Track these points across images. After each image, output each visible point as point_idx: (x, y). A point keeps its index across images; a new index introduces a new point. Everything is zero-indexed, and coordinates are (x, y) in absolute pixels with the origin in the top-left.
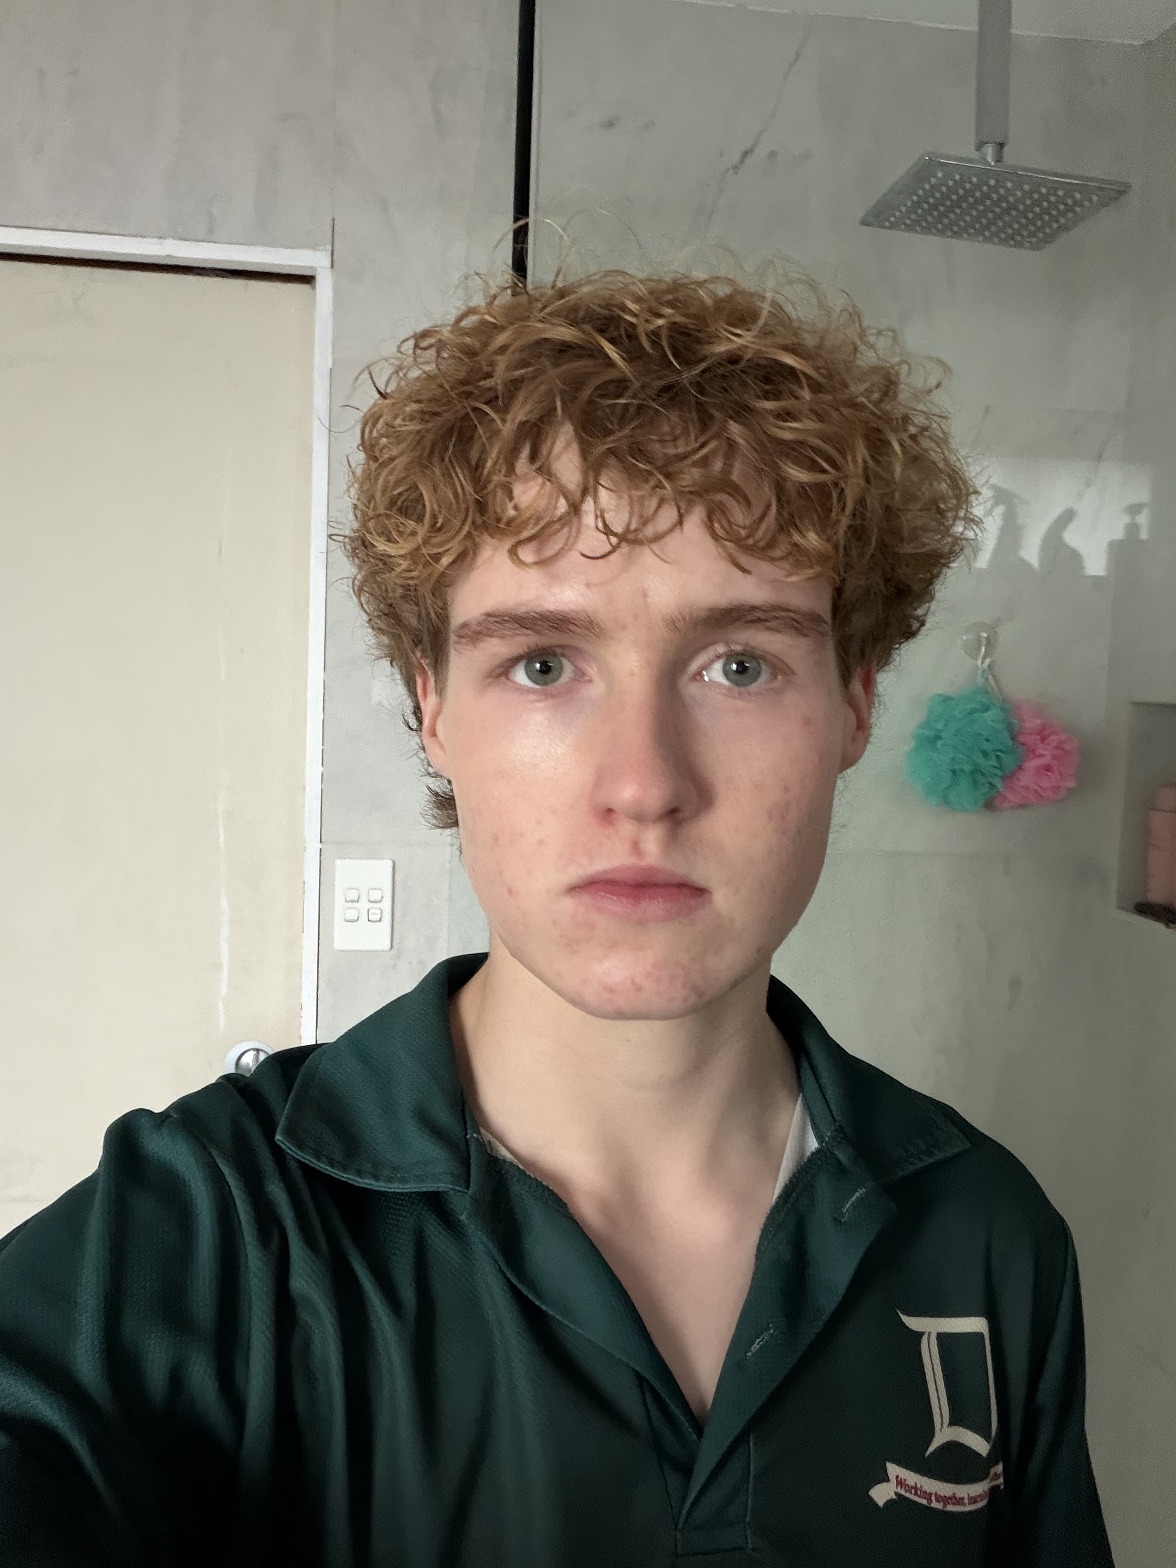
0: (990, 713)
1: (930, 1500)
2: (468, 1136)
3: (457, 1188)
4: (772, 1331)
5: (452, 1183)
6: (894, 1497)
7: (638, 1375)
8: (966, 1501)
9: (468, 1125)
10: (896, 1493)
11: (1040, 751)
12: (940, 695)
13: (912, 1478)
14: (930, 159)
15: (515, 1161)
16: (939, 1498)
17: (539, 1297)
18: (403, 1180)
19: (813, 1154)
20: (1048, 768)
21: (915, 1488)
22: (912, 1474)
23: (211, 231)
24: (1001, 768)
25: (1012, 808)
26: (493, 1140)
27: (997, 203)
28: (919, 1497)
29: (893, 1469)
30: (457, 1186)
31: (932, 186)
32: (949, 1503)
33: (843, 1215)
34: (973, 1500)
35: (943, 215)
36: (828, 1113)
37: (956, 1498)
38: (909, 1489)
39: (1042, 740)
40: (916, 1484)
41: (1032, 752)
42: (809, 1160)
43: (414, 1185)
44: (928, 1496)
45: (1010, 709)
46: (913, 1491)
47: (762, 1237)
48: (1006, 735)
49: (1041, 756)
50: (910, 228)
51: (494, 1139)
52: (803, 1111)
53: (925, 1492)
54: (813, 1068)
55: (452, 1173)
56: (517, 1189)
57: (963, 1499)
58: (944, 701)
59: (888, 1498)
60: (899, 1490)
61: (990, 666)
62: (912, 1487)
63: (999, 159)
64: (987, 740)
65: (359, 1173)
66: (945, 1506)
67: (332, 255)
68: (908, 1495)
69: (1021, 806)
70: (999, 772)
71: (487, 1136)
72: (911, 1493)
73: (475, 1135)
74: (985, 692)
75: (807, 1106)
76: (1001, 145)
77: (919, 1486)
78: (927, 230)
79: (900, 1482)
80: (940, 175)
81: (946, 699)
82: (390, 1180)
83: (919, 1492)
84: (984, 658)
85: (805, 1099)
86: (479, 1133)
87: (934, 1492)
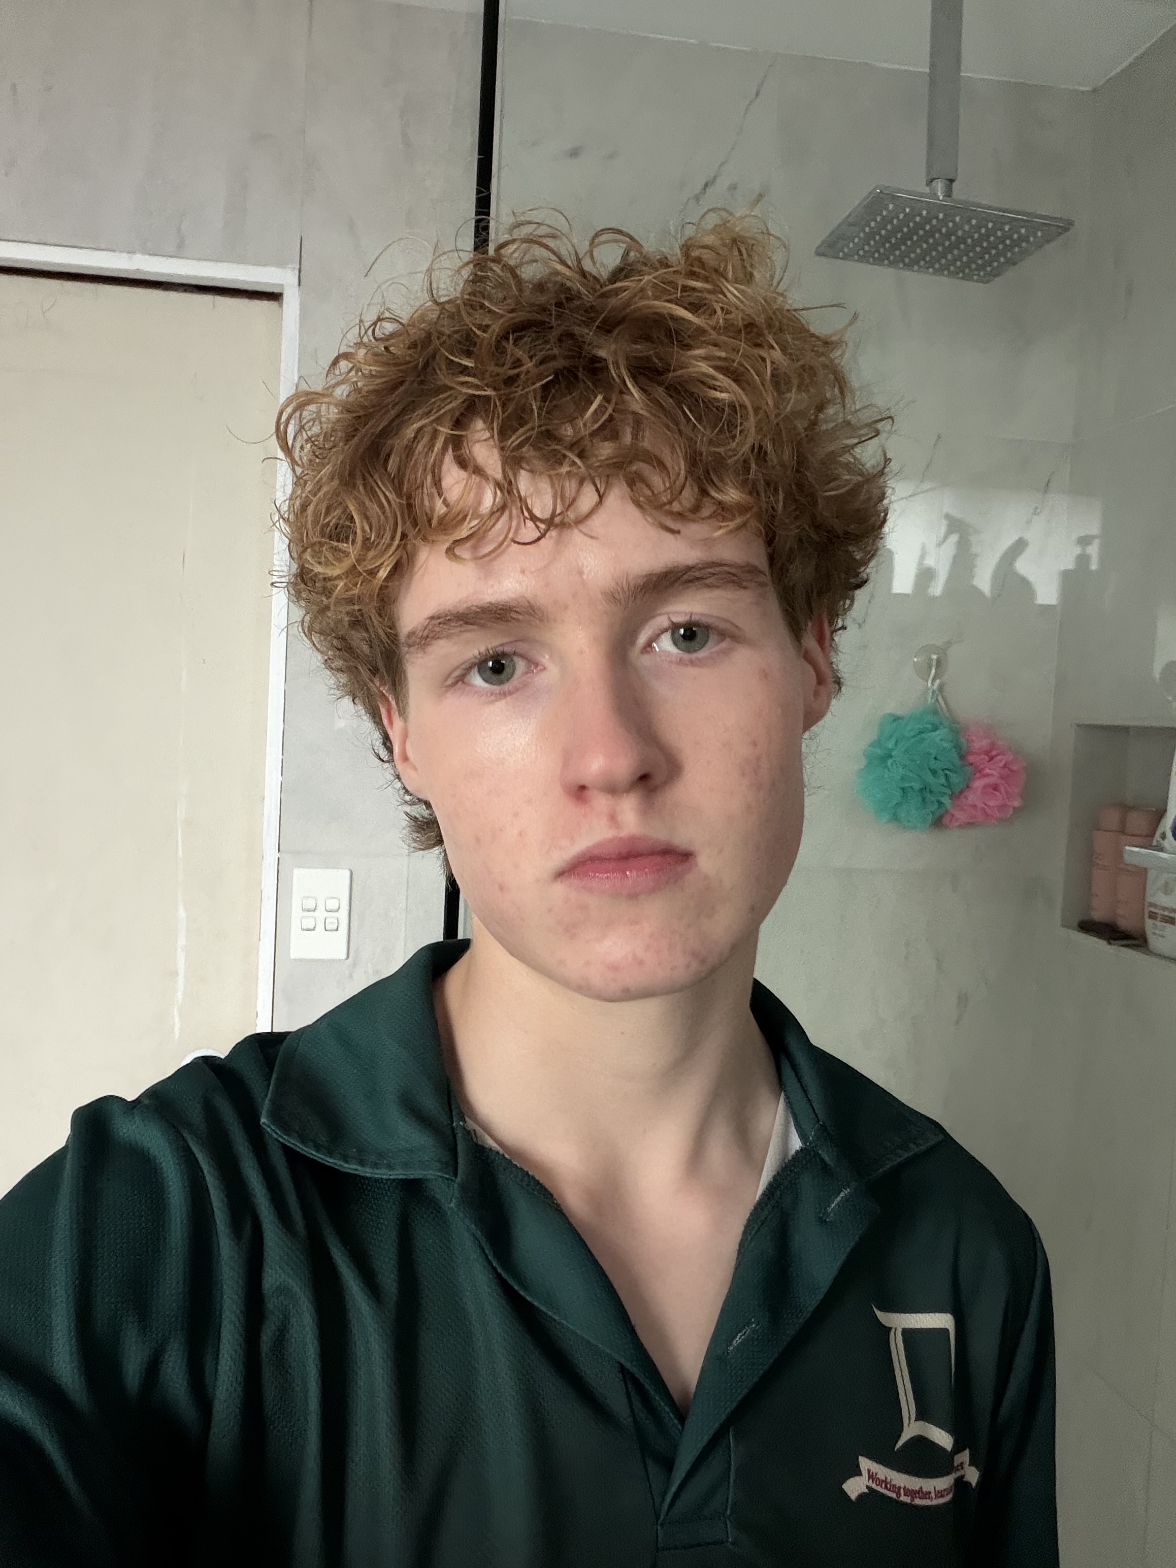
0: (938, 732)
1: (898, 1494)
2: (454, 1124)
3: (445, 1176)
4: (754, 1326)
5: (440, 1170)
6: (866, 1490)
7: (622, 1369)
8: (933, 1495)
9: (454, 1113)
10: (867, 1487)
11: (988, 771)
12: (890, 715)
13: (882, 1472)
14: (881, 192)
15: (501, 1151)
16: (908, 1492)
17: (525, 1289)
18: (390, 1167)
19: (797, 1152)
20: (995, 788)
21: (885, 1481)
22: (882, 1467)
23: (181, 245)
24: (949, 786)
25: (960, 826)
26: (478, 1129)
27: (948, 236)
28: (889, 1490)
29: (865, 1463)
30: (445, 1173)
31: (883, 218)
32: (916, 1497)
33: (826, 1214)
34: (940, 1494)
35: (896, 247)
36: (811, 1111)
37: (922, 1492)
38: (881, 1482)
39: (991, 759)
40: (886, 1478)
41: (979, 771)
42: (794, 1158)
43: (400, 1171)
44: (897, 1490)
45: (958, 730)
46: (883, 1486)
47: (745, 1233)
48: (954, 755)
49: (987, 775)
50: (863, 259)
51: (480, 1129)
52: (785, 1111)
53: (894, 1486)
54: (794, 1067)
55: (439, 1161)
56: (505, 1179)
57: (930, 1493)
58: (894, 720)
59: (860, 1492)
60: (870, 1484)
61: (941, 688)
62: (883, 1481)
63: (948, 194)
64: (936, 758)
65: (346, 1159)
66: (912, 1500)
67: (300, 272)
68: (879, 1489)
69: (971, 824)
70: (948, 792)
71: (471, 1124)
72: (881, 1486)
73: (461, 1123)
74: (935, 712)
75: (789, 1104)
76: (951, 181)
77: (889, 1480)
78: (879, 261)
79: (871, 1476)
80: (891, 206)
81: (897, 719)
82: (375, 1165)
83: (888, 1486)
84: (934, 680)
85: (787, 1098)
86: (465, 1122)
87: (902, 1486)
